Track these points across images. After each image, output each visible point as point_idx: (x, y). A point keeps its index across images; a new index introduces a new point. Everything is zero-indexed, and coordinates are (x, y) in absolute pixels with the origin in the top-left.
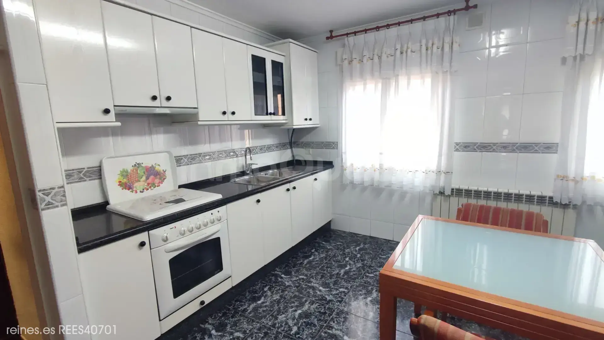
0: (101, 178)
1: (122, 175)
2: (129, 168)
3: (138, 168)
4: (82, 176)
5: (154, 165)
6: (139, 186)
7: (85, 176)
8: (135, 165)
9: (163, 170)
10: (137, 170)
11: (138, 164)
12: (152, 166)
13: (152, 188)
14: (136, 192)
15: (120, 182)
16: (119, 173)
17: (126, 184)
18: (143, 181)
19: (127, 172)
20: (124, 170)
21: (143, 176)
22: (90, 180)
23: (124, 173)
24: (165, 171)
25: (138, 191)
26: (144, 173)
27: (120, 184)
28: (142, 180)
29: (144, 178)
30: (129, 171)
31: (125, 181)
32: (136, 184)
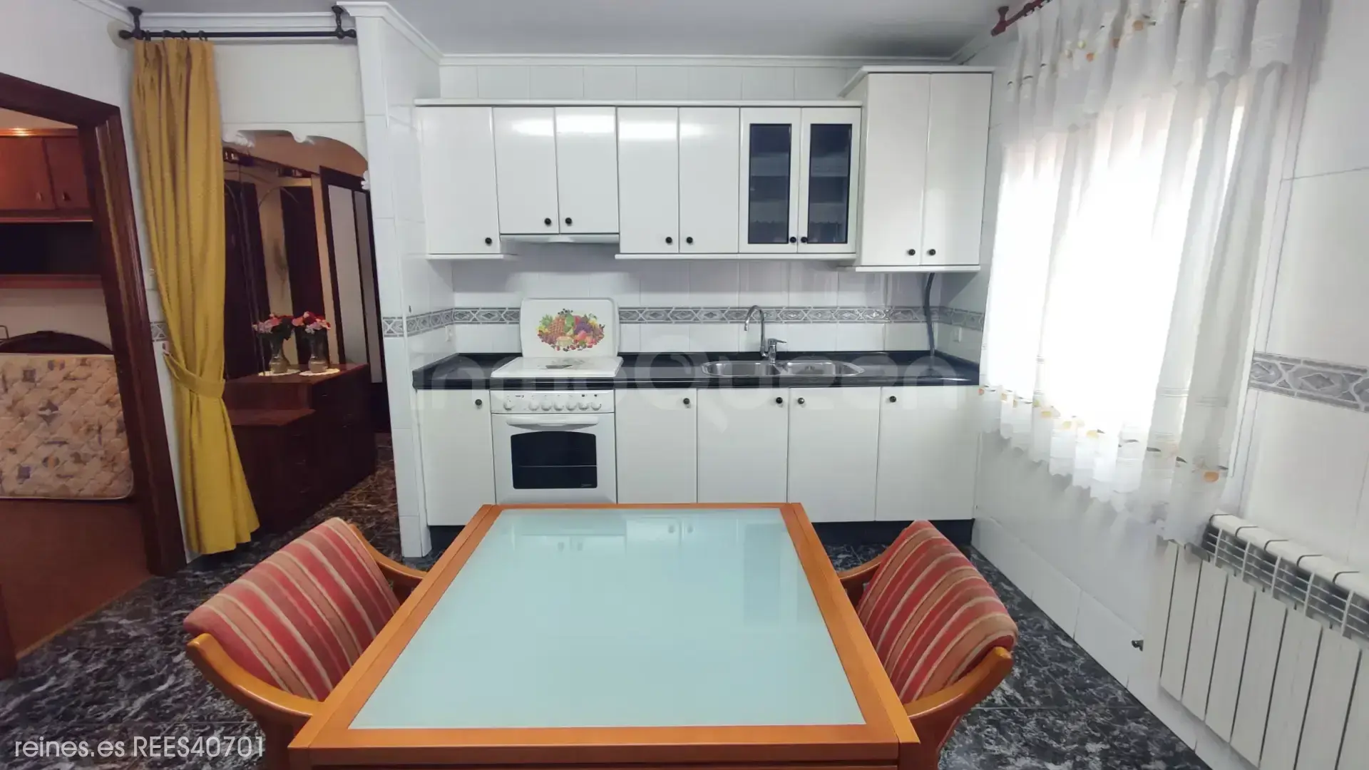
0: (517, 323)
1: (544, 324)
2: (554, 316)
3: (566, 316)
4: (502, 317)
5: (588, 316)
6: (564, 341)
7: (505, 317)
8: (562, 312)
9: (600, 325)
10: (563, 320)
11: (566, 311)
12: (585, 316)
13: (581, 348)
14: (559, 349)
15: (540, 331)
16: (541, 319)
17: (547, 334)
18: (571, 336)
19: (551, 320)
20: (547, 316)
21: (570, 328)
23: (547, 321)
24: (603, 327)
25: (561, 348)
26: (573, 325)
27: (541, 334)
28: (568, 333)
29: (571, 332)
30: (554, 318)
31: (547, 330)
32: (560, 338)
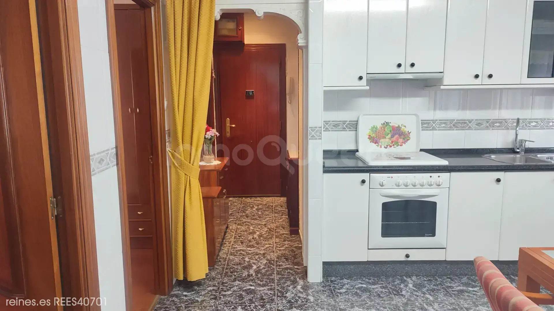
0: (356, 130)
1: (372, 131)
2: (379, 125)
3: (386, 126)
4: (345, 127)
5: (400, 126)
6: (385, 141)
7: (347, 127)
8: (384, 123)
9: (408, 132)
10: (384, 128)
11: (387, 123)
13: (395, 146)
14: (381, 147)
15: (370, 136)
16: (370, 128)
17: (374, 138)
18: (389, 139)
19: (376, 128)
20: (374, 126)
21: (389, 134)
22: (349, 131)
26: (391, 131)
28: (387, 137)
31: (373, 135)
32: (382, 140)
